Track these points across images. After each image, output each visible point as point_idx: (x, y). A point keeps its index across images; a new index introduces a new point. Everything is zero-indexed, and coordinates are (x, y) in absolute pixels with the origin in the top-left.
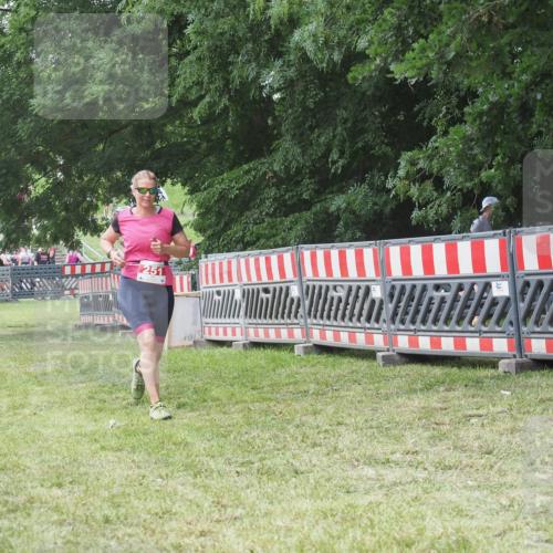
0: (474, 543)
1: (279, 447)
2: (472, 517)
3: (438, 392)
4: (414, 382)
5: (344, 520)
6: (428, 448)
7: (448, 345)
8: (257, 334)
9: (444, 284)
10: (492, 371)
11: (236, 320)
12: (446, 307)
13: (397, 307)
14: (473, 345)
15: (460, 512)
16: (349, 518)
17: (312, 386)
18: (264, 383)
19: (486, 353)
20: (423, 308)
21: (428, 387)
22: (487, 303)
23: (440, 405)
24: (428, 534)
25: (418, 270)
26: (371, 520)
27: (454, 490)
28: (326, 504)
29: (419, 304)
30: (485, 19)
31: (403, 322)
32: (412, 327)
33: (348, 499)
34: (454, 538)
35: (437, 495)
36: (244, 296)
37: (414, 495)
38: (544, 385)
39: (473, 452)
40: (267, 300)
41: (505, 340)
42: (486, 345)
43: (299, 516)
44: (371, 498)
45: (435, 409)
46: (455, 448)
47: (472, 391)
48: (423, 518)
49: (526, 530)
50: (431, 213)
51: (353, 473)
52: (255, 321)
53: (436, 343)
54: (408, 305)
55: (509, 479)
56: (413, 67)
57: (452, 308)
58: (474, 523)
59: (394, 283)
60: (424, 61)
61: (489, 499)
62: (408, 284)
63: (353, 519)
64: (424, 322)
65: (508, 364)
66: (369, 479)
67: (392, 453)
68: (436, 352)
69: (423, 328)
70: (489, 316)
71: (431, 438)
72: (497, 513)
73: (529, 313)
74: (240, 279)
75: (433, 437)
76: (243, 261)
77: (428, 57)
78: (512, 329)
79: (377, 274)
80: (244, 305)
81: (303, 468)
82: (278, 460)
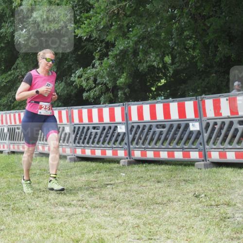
0: (106, 240)
1: (22, 198)
2: (106, 229)
3: (93, 174)
4: (83, 169)
5: (50, 230)
6: (88, 199)
7: (98, 153)
8: (14, 148)
9: (97, 127)
10: (117, 165)
11: (5, 141)
12: (98, 136)
13: (76, 136)
14: (109, 153)
15: (101, 227)
16: (52, 230)
17: (38, 171)
18: (17, 170)
19: (115, 157)
20: (87, 137)
21: (89, 172)
22: (116, 135)
23: (94, 180)
24: (86, 236)
25: (85, 120)
26: (61, 231)
27: (99, 217)
28: (42, 223)
29: (86, 135)
30: (116, 12)
31: (79, 143)
32: (83, 145)
33: (52, 221)
34: (98, 238)
35: (91, 219)
36: (8, 131)
37: (81, 219)
38: (139, 171)
39: (107, 200)
40: (19, 132)
41: (123, 151)
42: (115, 153)
43: (29, 229)
44: (62, 221)
45: (92, 181)
46: (100, 198)
47: (108, 173)
48: (84, 229)
49: (129, 234)
50: (92, 94)
51: (55, 210)
52: (13, 142)
53: (93, 152)
54: (81, 135)
55: (123, 212)
56: (85, 32)
57: (100, 137)
58: (107, 231)
59: (75, 126)
60: (90, 29)
61: (114, 221)
62: (81, 126)
63: (54, 230)
64: (88, 143)
65: (124, 162)
66: (61, 212)
67: (72, 201)
68: (93, 156)
69: (88, 145)
70: (116, 140)
71: (89, 194)
72: (117, 227)
73: (134, 139)
74: (7, 123)
75: (90, 194)
76: (8, 115)
77: (91, 27)
78: (126, 146)
79: (68, 122)
80: (8, 135)
81: (32, 208)
82: (21, 204)
